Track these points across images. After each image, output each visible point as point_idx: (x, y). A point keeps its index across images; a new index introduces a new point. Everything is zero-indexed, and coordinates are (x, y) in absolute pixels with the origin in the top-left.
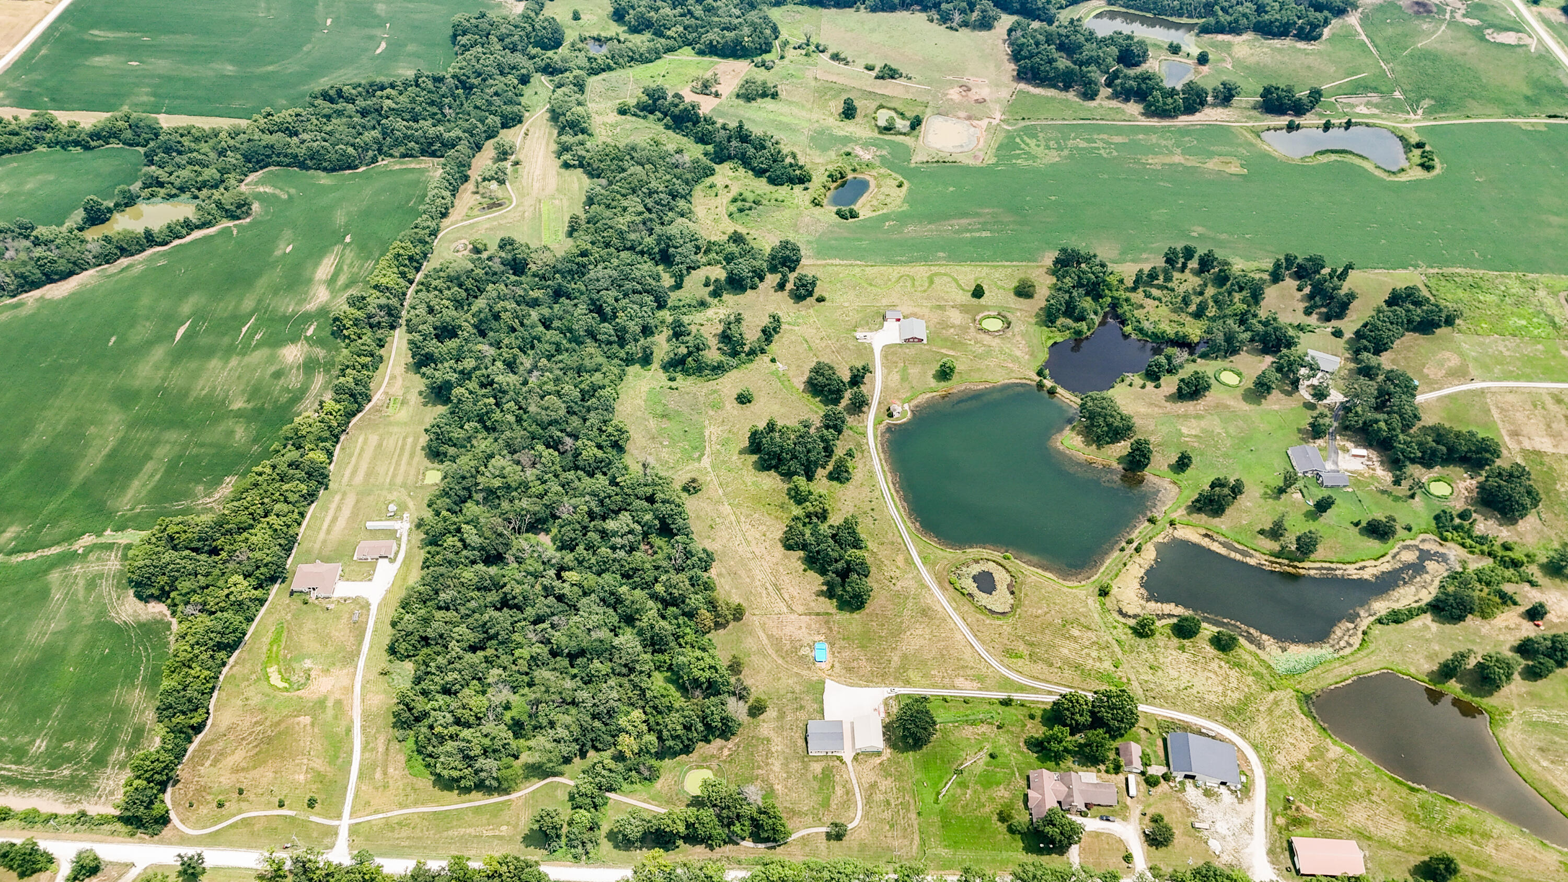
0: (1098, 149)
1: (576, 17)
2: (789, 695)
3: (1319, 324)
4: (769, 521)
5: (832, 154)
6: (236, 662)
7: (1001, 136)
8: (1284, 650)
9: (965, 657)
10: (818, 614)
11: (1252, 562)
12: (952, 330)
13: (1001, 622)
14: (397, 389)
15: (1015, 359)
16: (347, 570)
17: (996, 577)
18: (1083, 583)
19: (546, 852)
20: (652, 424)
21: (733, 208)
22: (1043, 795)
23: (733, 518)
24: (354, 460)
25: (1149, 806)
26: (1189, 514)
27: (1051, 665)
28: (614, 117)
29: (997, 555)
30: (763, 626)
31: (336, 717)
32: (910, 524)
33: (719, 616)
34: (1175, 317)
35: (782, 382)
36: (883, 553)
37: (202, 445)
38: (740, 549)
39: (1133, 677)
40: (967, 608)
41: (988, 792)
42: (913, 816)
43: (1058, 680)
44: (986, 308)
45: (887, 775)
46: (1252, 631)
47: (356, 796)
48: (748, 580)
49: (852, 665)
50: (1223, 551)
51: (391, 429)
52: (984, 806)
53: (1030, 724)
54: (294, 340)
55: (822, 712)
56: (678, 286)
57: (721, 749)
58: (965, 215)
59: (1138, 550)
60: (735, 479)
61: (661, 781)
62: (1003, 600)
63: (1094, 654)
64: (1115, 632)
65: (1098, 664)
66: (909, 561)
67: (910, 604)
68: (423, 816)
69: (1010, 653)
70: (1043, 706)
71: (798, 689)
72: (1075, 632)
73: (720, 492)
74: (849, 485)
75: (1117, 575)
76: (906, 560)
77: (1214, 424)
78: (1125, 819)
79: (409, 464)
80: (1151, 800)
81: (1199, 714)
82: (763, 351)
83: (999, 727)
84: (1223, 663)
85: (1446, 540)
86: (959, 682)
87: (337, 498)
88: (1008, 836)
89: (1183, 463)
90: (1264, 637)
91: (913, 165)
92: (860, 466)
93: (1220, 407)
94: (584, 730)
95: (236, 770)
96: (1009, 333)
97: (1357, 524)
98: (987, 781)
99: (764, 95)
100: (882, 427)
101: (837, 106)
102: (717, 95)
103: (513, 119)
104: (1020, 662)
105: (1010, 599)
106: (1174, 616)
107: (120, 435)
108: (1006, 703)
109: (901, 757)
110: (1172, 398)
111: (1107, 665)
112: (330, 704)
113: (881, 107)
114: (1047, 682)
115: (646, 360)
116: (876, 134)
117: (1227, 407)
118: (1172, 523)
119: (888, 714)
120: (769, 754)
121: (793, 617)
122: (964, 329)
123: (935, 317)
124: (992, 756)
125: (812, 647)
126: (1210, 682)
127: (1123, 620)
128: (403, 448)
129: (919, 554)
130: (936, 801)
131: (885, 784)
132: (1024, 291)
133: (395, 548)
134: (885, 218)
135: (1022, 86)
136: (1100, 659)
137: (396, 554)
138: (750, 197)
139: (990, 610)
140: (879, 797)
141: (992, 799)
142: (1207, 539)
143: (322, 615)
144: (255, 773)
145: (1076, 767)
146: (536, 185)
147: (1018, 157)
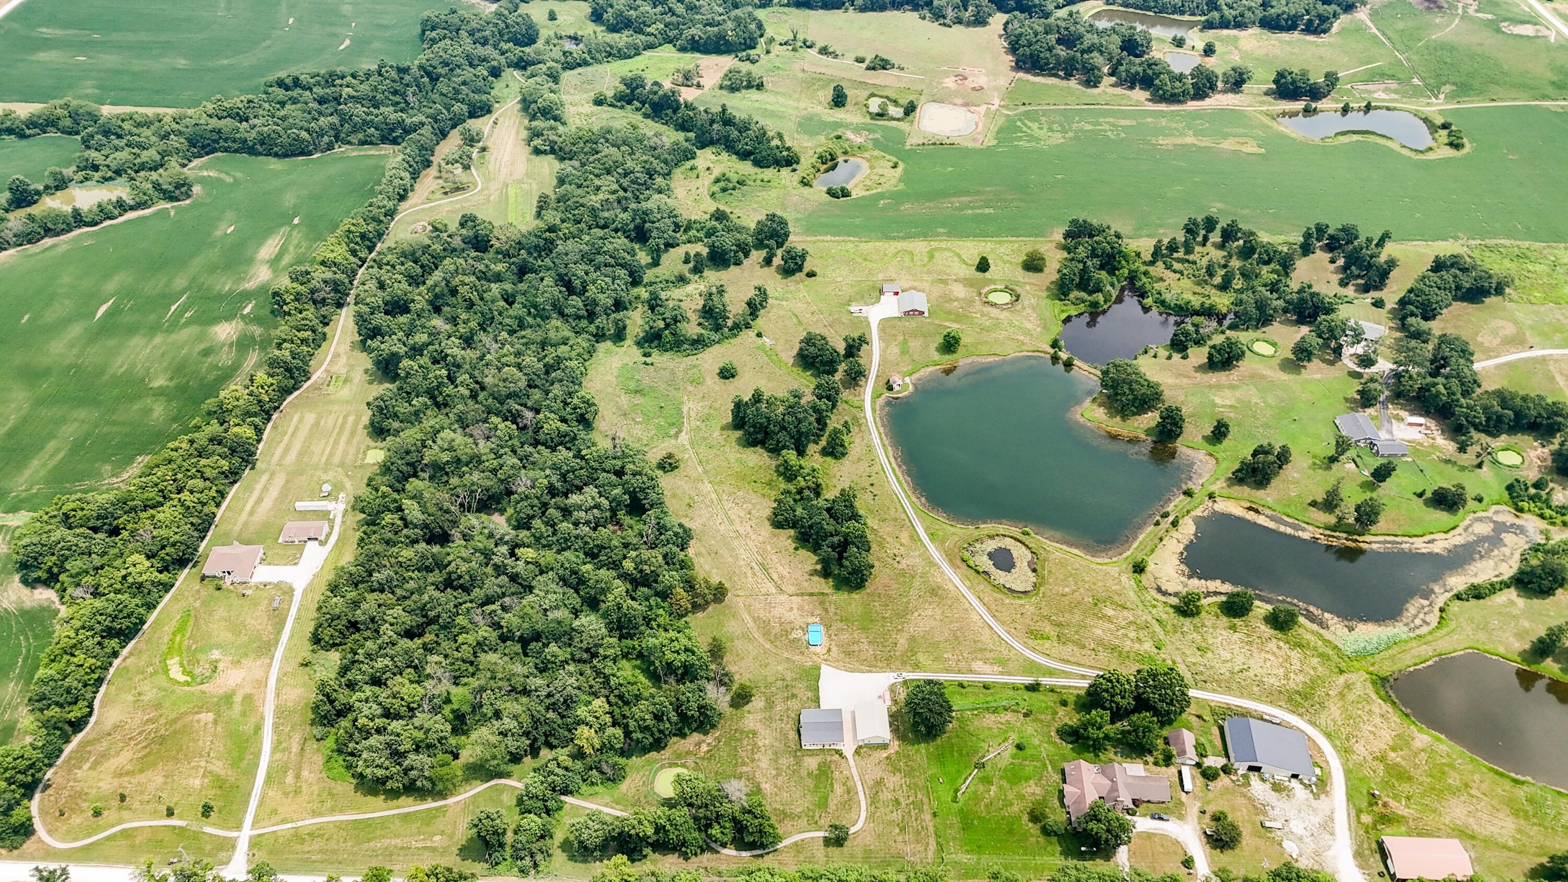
0: (1105, 131)
1: (552, 17)
2: (779, 683)
3: (1356, 295)
4: (755, 498)
5: (822, 139)
6: (131, 654)
7: (1001, 121)
8: (1351, 629)
9: (983, 638)
10: (811, 594)
11: (1306, 535)
12: (956, 304)
13: (1022, 602)
14: (340, 367)
15: (1027, 332)
16: (269, 553)
17: (1015, 554)
18: (1114, 559)
19: (486, 866)
20: (624, 400)
21: (716, 188)
22: (1082, 789)
23: (714, 496)
24: (286, 439)
25: (1208, 803)
26: (1229, 486)
27: (1084, 647)
28: (590, 108)
29: (1015, 531)
30: (748, 608)
31: (244, 714)
32: (914, 499)
33: (696, 595)
34: (1198, 289)
35: (769, 356)
36: (885, 530)
37: (114, 423)
38: (722, 528)
39: (1179, 660)
40: (983, 586)
41: (1016, 789)
42: (927, 817)
43: (1093, 663)
44: (992, 281)
45: (896, 770)
46: (1312, 609)
47: (261, 803)
48: (731, 560)
49: (852, 648)
50: (1271, 525)
51: (330, 408)
52: (1011, 804)
53: (1061, 711)
54: (228, 318)
55: (817, 701)
56: (656, 263)
57: (699, 744)
58: (966, 193)
59: (1175, 524)
60: (716, 455)
61: (627, 781)
62: (1023, 578)
63: (1132, 635)
64: (1154, 611)
65: (1137, 646)
66: (914, 537)
67: (917, 583)
68: (339, 826)
69: (1034, 634)
70: (1076, 692)
71: (789, 676)
72: (1109, 612)
73: (700, 469)
74: (845, 461)
75: (1152, 551)
76: (911, 537)
77: (1251, 394)
78: (1181, 817)
79: (349, 442)
80: (1211, 795)
81: (1259, 700)
82: (748, 326)
83: (1026, 715)
84: (1281, 644)
85: (1521, 510)
86: (977, 665)
87: (265, 478)
88: (1042, 839)
89: (1219, 433)
90: (1327, 615)
91: (908, 147)
92: (857, 440)
93: (1255, 377)
94: (536, 722)
95: (120, 774)
96: (1019, 306)
97: (1420, 495)
98: (1014, 776)
99: (749, 87)
100: (881, 401)
101: (828, 94)
102: (699, 86)
103: (481, 109)
104: (1047, 644)
105: (1032, 577)
106: (1220, 593)
107: (24, 412)
108: (1033, 688)
109: (911, 749)
110: (1201, 368)
111: (1148, 646)
112: (238, 699)
113: (873, 95)
114: (1079, 665)
115: (619, 336)
116: (868, 120)
117: (1263, 377)
118: (1211, 496)
119: (895, 702)
120: (755, 748)
121: (783, 598)
122: (971, 302)
123: (937, 291)
124: (1020, 747)
125: (805, 630)
126: (1268, 664)
127: (1163, 599)
128: (342, 427)
129: (926, 530)
130: (955, 800)
131: (893, 780)
132: (1033, 265)
133: (326, 529)
134: (881, 196)
135: (1021, 75)
136: (1139, 640)
137: (328, 536)
138: (734, 178)
139: (1010, 589)
140: (886, 796)
141: (1021, 797)
142: (1252, 513)
143: (237, 602)
144: (142, 778)
145: (1119, 758)
146: (504, 171)
147: (1020, 139)
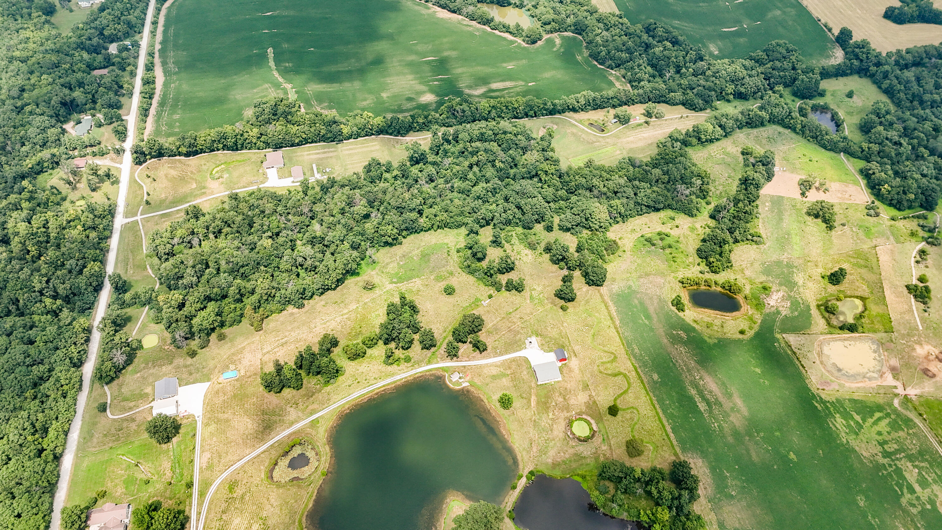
1: (850, 95)
2: (201, 367)
5: (761, 279)
6: (225, 154)
9: (230, 456)
10: (263, 368)
12: (560, 399)
13: (263, 476)
15: (543, 452)
17: (305, 468)
20: (416, 252)
21: (649, 235)
22: (106, 512)
23: (345, 311)
24: (359, 146)
27: (223, 513)
28: (734, 151)
29: (324, 466)
30: (252, 343)
31: (195, 195)
36: (321, 396)
37: (353, 94)
38: (317, 320)
40: (274, 453)
41: (121, 483)
44: (599, 420)
47: (152, 216)
48: (289, 328)
49: (221, 393)
51: (385, 151)
52: (112, 482)
53: (171, 502)
54: (438, 95)
60: (379, 305)
61: (155, 325)
62: (284, 475)
66: (312, 412)
67: (274, 418)
69: (234, 484)
70: (187, 509)
71: (205, 370)
73: (367, 300)
74: (381, 366)
76: (314, 410)
82: (497, 289)
83: (170, 484)
86: (208, 455)
87: (331, 150)
92: (400, 368)
95: (166, 175)
98: (130, 482)
100: (440, 373)
102: (804, 194)
104: (226, 492)
105: (284, 480)
108: (189, 485)
112: (203, 191)
113: (864, 299)
116: (813, 303)
119: (182, 418)
120: (161, 366)
121: (259, 356)
122: (566, 408)
123: (572, 386)
124: (147, 482)
129: (322, 415)
130: (117, 455)
131: (133, 426)
138: (670, 242)
139: (273, 468)
140: (125, 424)
143: (255, 170)
144: (164, 181)
146: (630, 139)
